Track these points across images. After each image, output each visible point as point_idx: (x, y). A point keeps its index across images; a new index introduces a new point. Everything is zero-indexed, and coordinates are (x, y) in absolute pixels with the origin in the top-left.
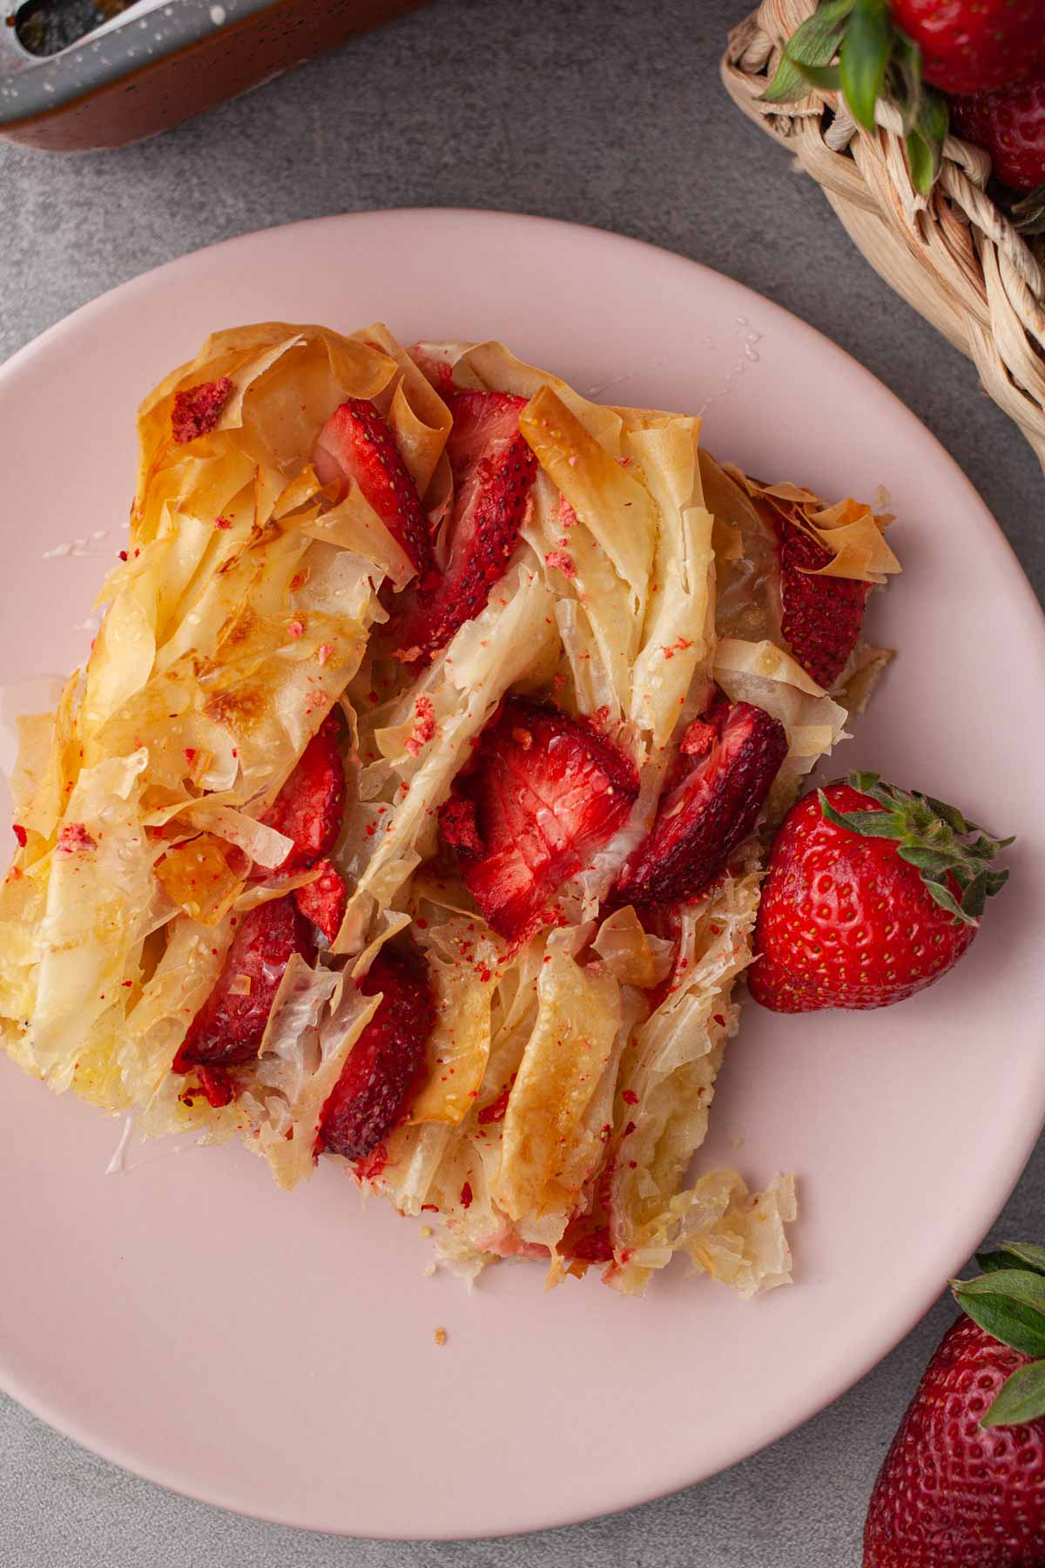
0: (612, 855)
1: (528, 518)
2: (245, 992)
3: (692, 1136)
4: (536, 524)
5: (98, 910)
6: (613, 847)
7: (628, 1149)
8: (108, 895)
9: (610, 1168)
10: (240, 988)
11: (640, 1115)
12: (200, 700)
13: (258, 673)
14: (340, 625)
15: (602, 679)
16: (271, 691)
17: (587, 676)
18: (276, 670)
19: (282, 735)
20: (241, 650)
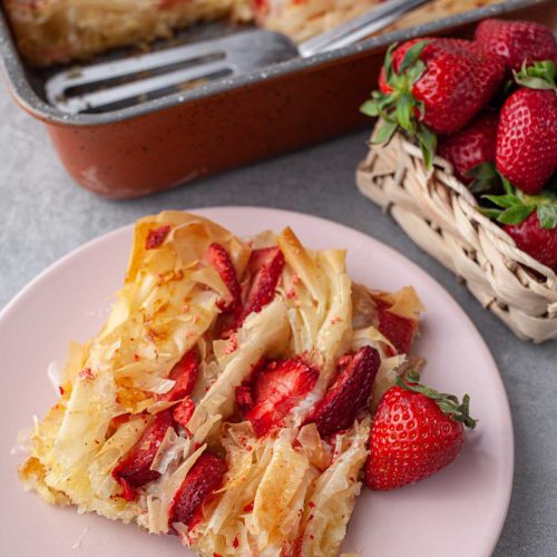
0: (307, 403)
1: (279, 283)
2: (147, 448)
3: (339, 535)
4: (282, 285)
5: (91, 404)
6: (308, 399)
7: (310, 528)
8: (96, 399)
9: (301, 537)
10: (146, 446)
11: (316, 512)
12: (144, 332)
13: (168, 324)
14: (203, 312)
15: (306, 339)
16: (172, 332)
17: (299, 339)
18: (175, 324)
19: (176, 347)
20: (163, 314)
